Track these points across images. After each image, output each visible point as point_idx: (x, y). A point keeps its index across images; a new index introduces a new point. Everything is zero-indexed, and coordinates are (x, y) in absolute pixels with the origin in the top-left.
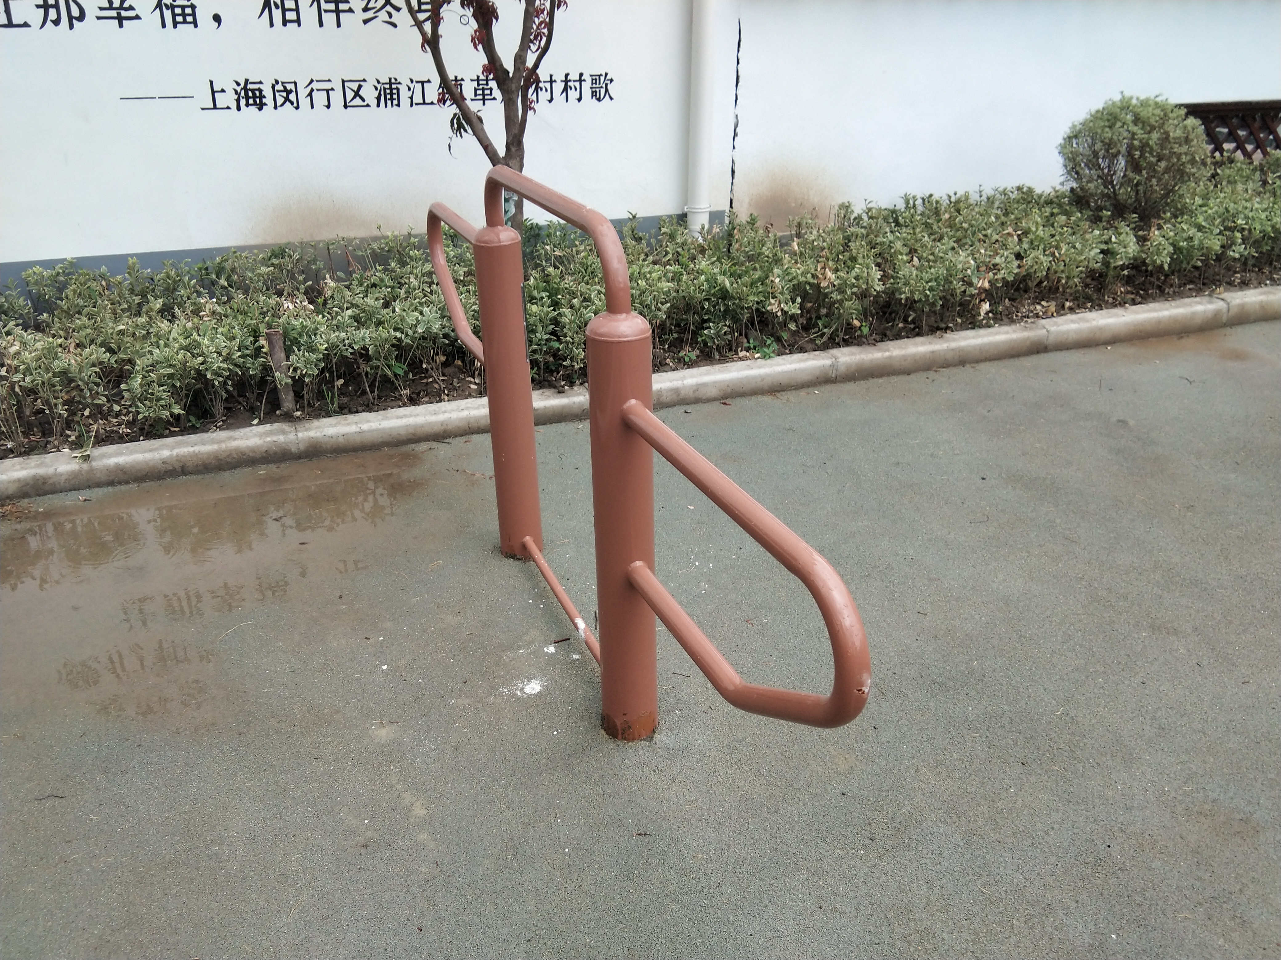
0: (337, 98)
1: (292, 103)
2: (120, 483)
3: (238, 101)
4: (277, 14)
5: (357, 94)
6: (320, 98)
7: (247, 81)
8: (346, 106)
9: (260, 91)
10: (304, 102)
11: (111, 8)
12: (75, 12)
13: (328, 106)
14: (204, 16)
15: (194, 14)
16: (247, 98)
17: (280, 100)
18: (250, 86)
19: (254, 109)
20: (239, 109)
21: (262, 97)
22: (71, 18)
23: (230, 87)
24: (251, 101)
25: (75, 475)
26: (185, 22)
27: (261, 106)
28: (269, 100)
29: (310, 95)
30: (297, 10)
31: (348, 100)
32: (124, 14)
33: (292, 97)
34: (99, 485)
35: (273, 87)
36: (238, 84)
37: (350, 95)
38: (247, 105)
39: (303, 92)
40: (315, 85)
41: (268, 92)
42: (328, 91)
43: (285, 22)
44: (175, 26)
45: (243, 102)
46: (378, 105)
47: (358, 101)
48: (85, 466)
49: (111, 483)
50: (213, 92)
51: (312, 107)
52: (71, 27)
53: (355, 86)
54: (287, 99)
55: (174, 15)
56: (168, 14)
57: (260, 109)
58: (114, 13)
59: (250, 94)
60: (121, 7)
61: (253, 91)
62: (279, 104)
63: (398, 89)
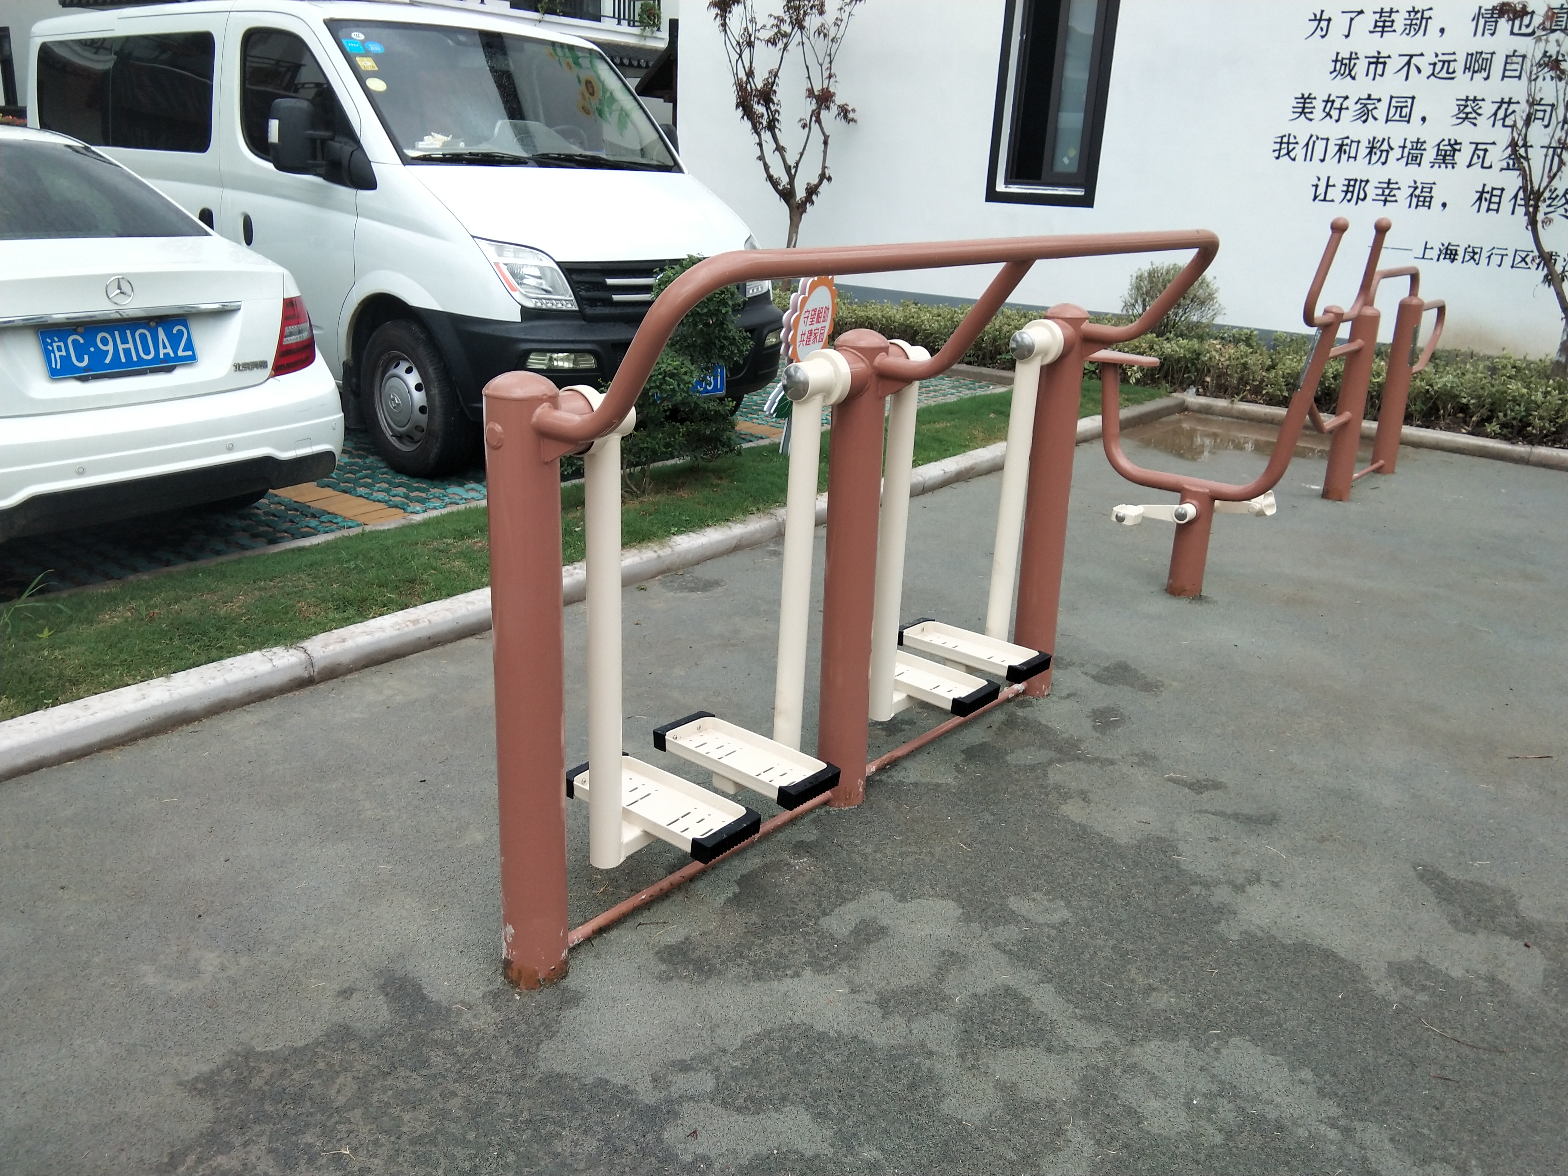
0: (1508, 261)
1: (1475, 260)
2: (1241, 419)
3: (1439, 256)
4: (1485, 205)
5: (1524, 260)
6: (1496, 259)
7: (1449, 244)
8: (1512, 267)
9: (1456, 251)
10: (1484, 261)
11: (1383, 195)
12: (1362, 196)
13: (1500, 266)
14: (1436, 204)
15: (1430, 202)
16: (1446, 254)
17: (1467, 258)
18: (1450, 247)
19: (1448, 261)
20: (1438, 260)
21: (1456, 254)
22: (1358, 198)
23: (1437, 246)
24: (1448, 256)
25: (1224, 408)
26: (1423, 205)
27: (1453, 260)
28: (1460, 258)
29: (1489, 257)
30: (1499, 203)
31: (1516, 262)
32: (1389, 198)
33: (1476, 257)
34: (1232, 417)
35: (1466, 249)
36: (1443, 245)
37: (1518, 259)
38: (1445, 258)
39: (1485, 254)
40: (1494, 251)
41: (1461, 252)
42: (1503, 256)
43: (1488, 210)
44: (1416, 207)
45: (1442, 256)
46: (1537, 269)
47: (1523, 264)
48: (1230, 405)
49: (1237, 418)
50: (1426, 248)
51: (1488, 264)
52: (1357, 203)
53: (1523, 255)
54: (1472, 258)
55: (1418, 201)
56: (1415, 200)
57: (1452, 262)
58: (1383, 198)
59: (1449, 252)
60: (1389, 195)
61: (1451, 250)
62: (1466, 259)
63: (1556, 260)
